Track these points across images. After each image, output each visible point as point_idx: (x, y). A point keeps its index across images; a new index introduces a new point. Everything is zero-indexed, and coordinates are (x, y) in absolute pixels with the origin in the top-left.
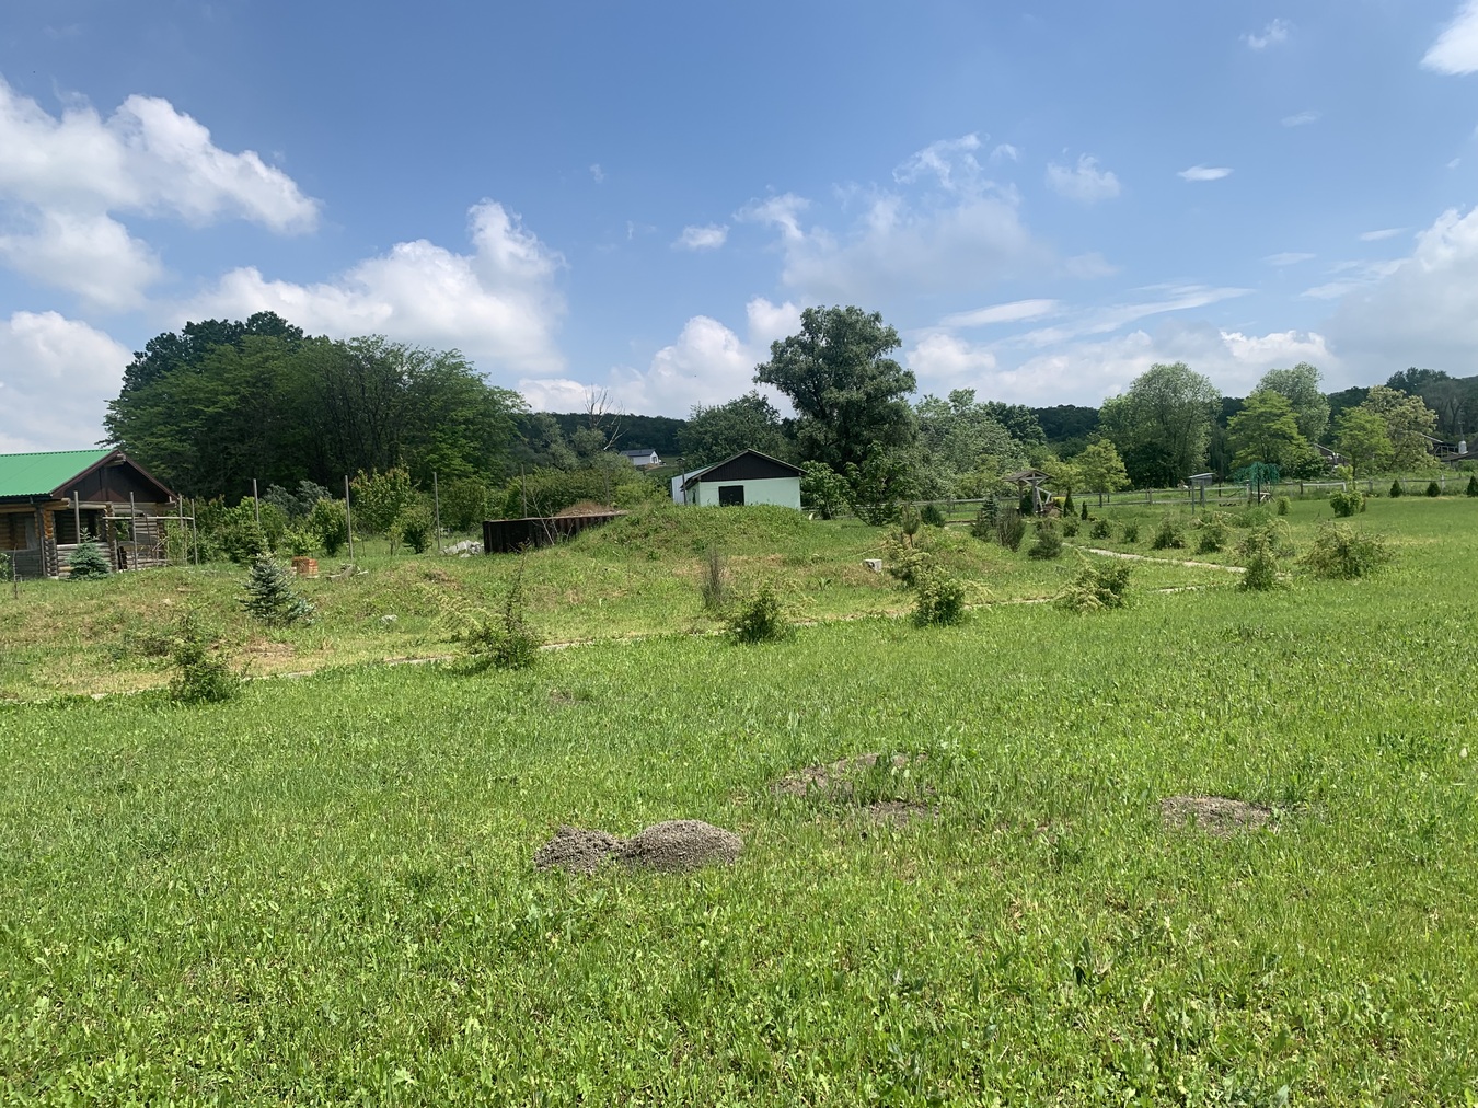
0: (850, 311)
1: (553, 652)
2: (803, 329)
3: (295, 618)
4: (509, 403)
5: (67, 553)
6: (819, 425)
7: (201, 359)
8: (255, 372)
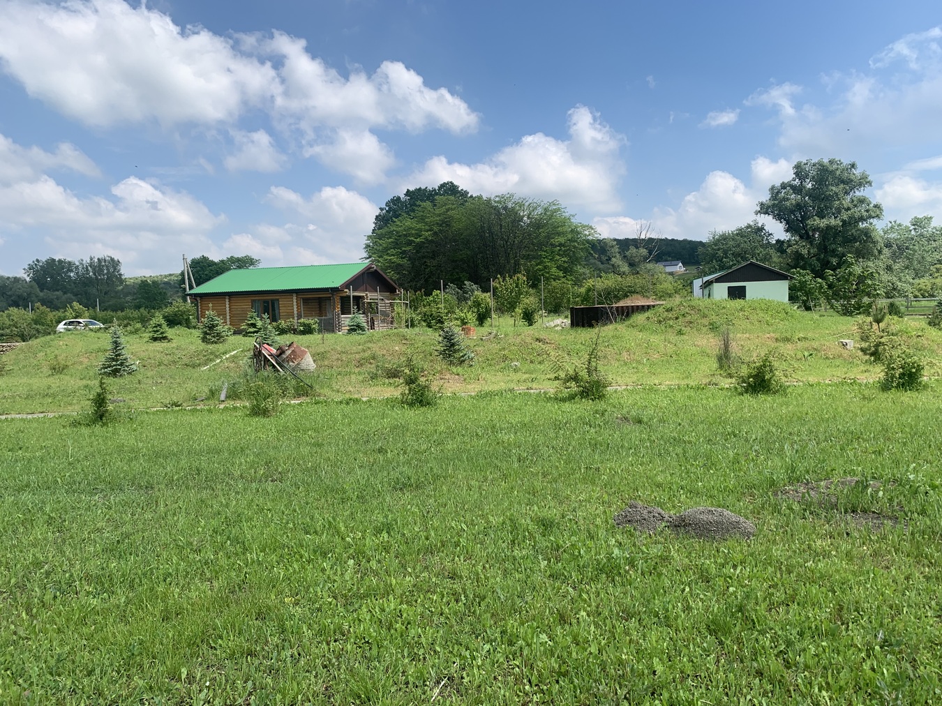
0: (831, 162)
1: (616, 391)
2: (794, 176)
3: (464, 361)
4: (587, 233)
5: (346, 320)
6: (804, 244)
7: (413, 211)
8: (442, 217)
